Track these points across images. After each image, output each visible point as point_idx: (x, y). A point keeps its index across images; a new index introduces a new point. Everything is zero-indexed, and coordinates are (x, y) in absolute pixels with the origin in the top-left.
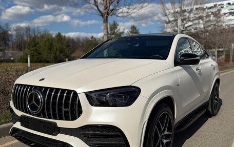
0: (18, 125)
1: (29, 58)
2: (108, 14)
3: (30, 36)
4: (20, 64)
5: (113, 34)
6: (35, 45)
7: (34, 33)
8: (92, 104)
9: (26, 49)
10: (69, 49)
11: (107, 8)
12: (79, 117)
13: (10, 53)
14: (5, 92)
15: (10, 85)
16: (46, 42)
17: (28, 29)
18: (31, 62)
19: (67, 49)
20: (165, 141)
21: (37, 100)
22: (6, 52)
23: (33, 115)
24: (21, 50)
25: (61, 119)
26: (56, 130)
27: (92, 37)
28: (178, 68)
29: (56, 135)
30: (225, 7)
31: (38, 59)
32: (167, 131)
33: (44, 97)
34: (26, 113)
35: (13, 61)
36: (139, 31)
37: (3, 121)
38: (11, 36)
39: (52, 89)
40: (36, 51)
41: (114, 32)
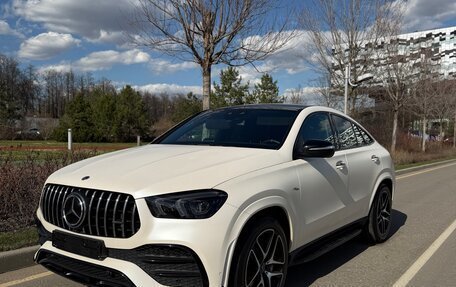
0: (48, 246)
1: (69, 134)
2: (211, 61)
3: (73, 91)
4: (54, 143)
5: (227, 91)
6: (82, 109)
7: (82, 84)
8: (155, 215)
9: (65, 116)
10: (147, 118)
11: (209, 50)
12: (136, 232)
13: (34, 122)
14: (27, 196)
15: (36, 184)
16: (103, 102)
17: (70, 77)
18: (74, 140)
19: (143, 116)
20: (269, 275)
21: (78, 208)
22: (28, 119)
23: (71, 230)
24: (55, 117)
25: (110, 235)
26: (103, 252)
27: (190, 95)
28: (300, 161)
29: (103, 259)
30: (448, 38)
31: (87, 134)
32: (274, 259)
33: (88, 203)
34: (61, 227)
35: (40, 138)
36: (277, 85)
37: (23, 242)
38: (38, 89)
39: (99, 192)
40: (84, 119)
41: (230, 87)
